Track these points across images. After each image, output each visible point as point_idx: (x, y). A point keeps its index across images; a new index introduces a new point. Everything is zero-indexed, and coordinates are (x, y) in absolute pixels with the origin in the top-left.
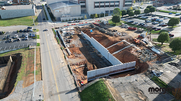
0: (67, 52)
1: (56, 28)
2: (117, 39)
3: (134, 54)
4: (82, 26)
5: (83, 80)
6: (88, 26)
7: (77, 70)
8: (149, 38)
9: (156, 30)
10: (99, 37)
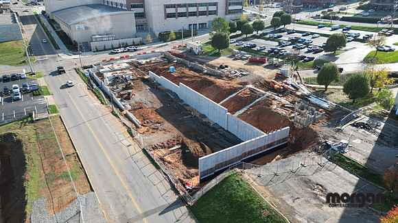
0: (130, 120)
1: (85, 68)
2: (234, 84)
3: (280, 112)
4: (144, 59)
5: (188, 178)
6: (159, 59)
7: (168, 158)
8: (298, 78)
9: (305, 61)
10: (193, 82)
